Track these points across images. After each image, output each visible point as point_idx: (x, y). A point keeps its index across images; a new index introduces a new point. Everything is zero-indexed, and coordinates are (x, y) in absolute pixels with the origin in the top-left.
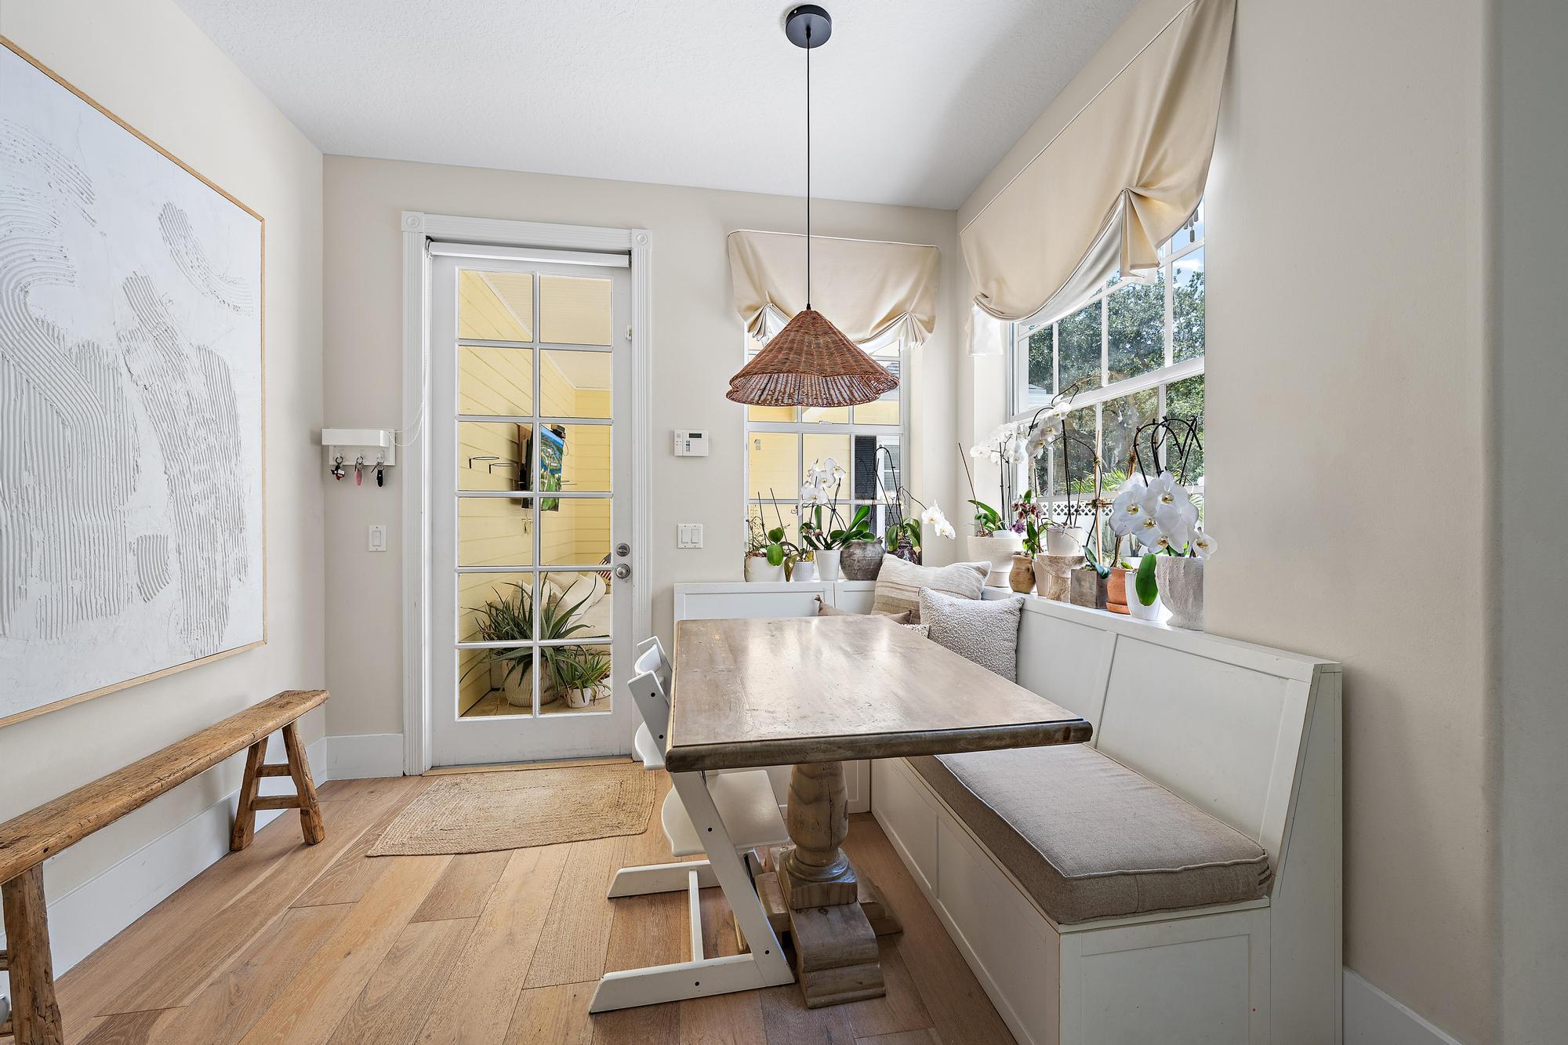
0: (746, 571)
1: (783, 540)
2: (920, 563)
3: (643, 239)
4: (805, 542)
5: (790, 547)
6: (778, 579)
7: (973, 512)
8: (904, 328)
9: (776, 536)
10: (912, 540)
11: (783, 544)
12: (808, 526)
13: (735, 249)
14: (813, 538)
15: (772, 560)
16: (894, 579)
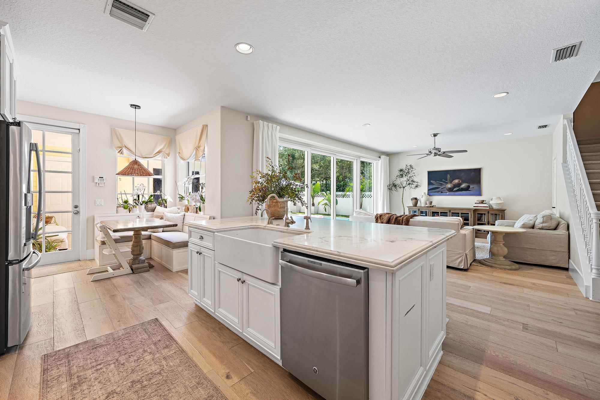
0: (117, 211)
1: (128, 203)
2: (166, 208)
3: (84, 127)
4: (135, 204)
5: (130, 205)
6: (127, 212)
7: (178, 196)
8: (162, 155)
9: (126, 202)
10: (165, 202)
11: (128, 204)
12: (136, 200)
13: (114, 133)
14: (137, 203)
15: (125, 208)
16: (159, 211)
